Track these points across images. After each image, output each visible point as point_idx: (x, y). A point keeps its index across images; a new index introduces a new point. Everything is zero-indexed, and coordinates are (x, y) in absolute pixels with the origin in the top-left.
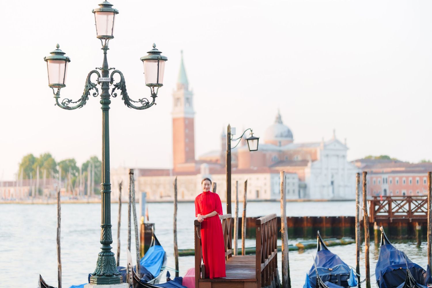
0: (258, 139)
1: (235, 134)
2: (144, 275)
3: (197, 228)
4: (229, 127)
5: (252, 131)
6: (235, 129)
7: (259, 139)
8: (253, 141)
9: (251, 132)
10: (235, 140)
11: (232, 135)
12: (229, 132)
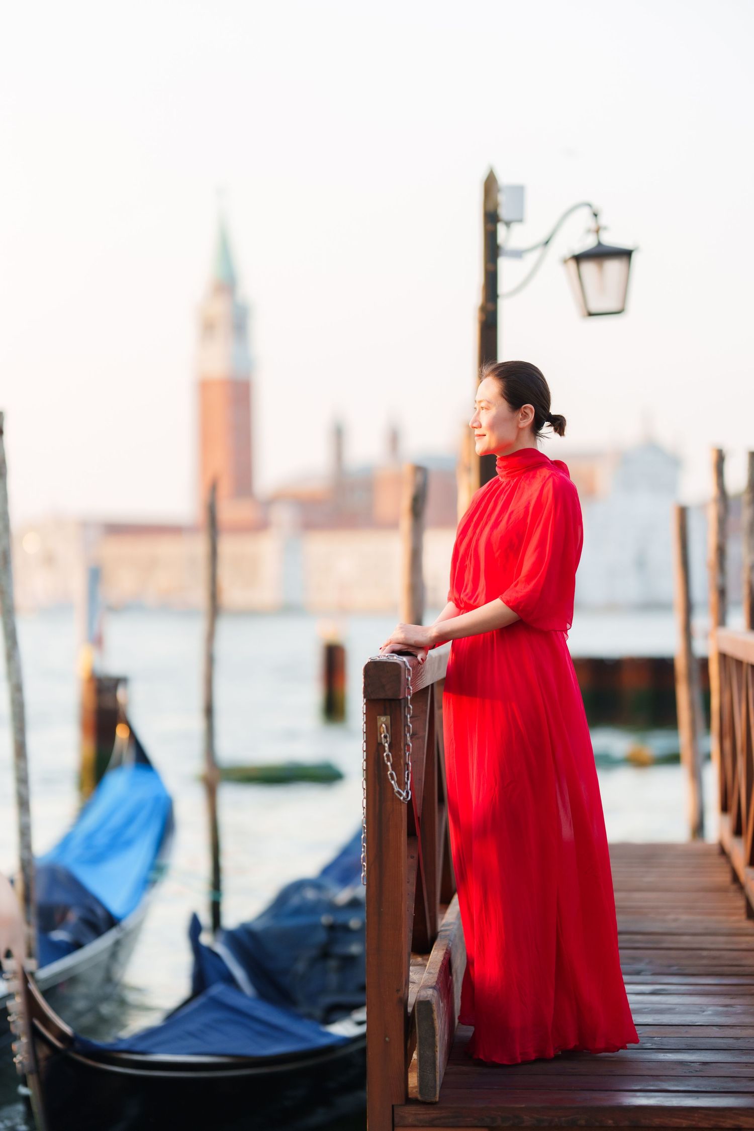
0: (626, 254)
1: (520, 221)
2: (73, 917)
3: (383, 722)
4: (490, 186)
5: (596, 215)
6: (519, 191)
7: (634, 255)
8: (601, 267)
9: (594, 218)
10: (518, 254)
11: (508, 224)
12: (491, 208)
